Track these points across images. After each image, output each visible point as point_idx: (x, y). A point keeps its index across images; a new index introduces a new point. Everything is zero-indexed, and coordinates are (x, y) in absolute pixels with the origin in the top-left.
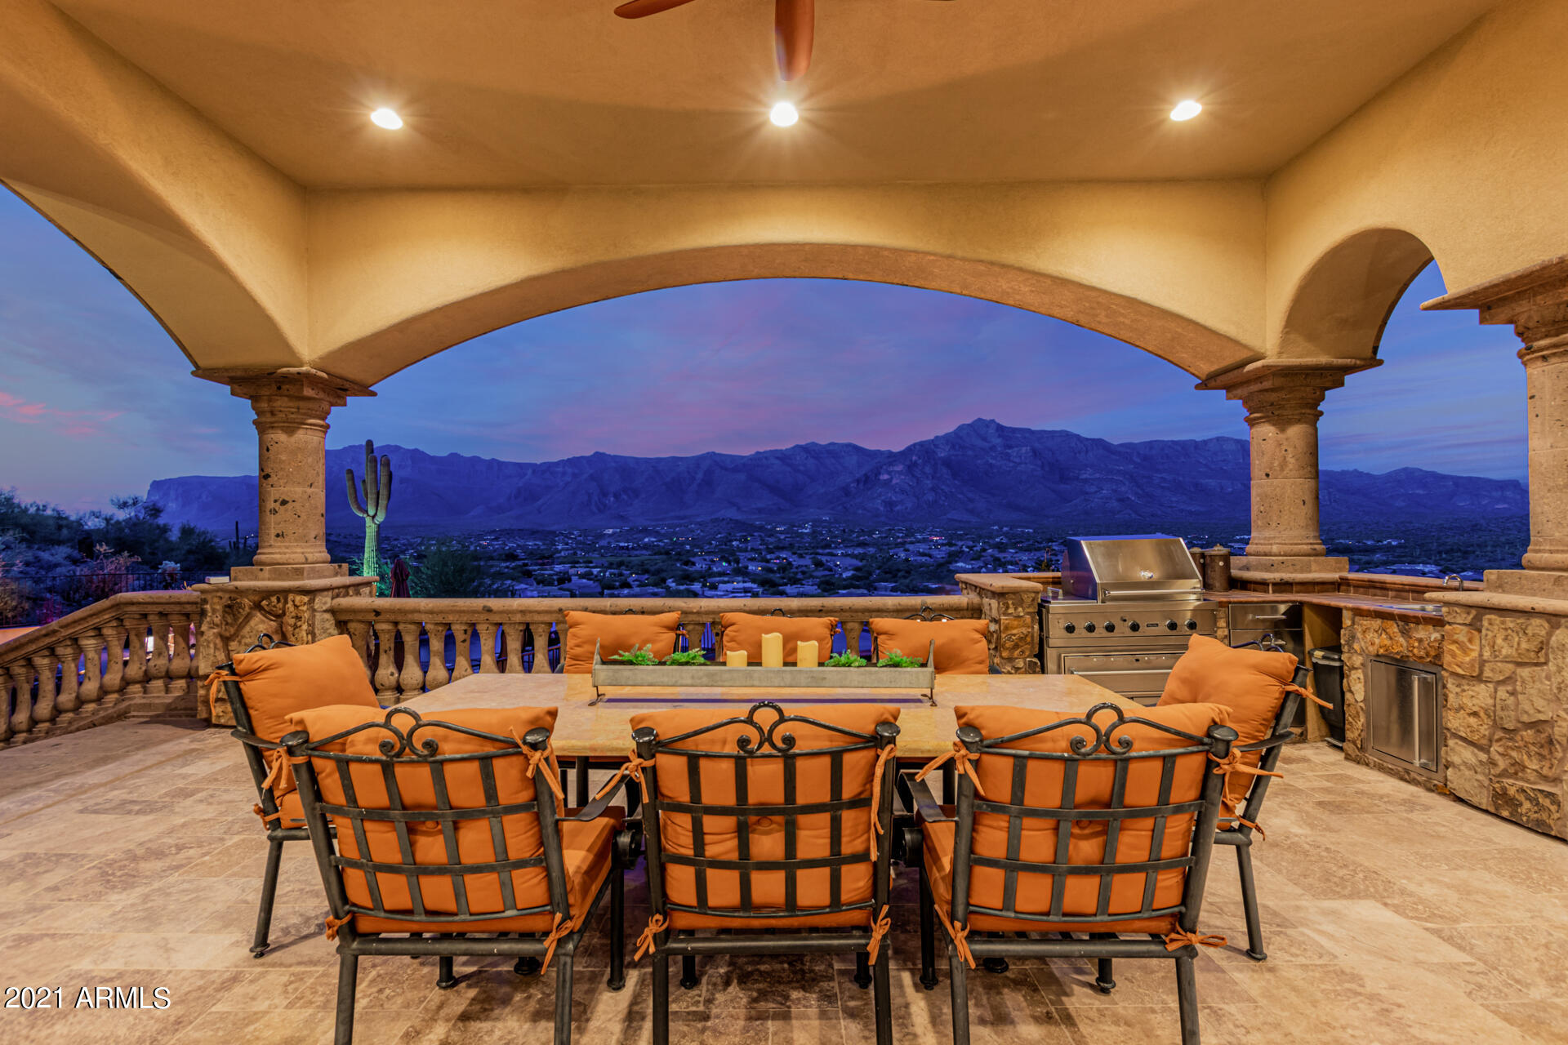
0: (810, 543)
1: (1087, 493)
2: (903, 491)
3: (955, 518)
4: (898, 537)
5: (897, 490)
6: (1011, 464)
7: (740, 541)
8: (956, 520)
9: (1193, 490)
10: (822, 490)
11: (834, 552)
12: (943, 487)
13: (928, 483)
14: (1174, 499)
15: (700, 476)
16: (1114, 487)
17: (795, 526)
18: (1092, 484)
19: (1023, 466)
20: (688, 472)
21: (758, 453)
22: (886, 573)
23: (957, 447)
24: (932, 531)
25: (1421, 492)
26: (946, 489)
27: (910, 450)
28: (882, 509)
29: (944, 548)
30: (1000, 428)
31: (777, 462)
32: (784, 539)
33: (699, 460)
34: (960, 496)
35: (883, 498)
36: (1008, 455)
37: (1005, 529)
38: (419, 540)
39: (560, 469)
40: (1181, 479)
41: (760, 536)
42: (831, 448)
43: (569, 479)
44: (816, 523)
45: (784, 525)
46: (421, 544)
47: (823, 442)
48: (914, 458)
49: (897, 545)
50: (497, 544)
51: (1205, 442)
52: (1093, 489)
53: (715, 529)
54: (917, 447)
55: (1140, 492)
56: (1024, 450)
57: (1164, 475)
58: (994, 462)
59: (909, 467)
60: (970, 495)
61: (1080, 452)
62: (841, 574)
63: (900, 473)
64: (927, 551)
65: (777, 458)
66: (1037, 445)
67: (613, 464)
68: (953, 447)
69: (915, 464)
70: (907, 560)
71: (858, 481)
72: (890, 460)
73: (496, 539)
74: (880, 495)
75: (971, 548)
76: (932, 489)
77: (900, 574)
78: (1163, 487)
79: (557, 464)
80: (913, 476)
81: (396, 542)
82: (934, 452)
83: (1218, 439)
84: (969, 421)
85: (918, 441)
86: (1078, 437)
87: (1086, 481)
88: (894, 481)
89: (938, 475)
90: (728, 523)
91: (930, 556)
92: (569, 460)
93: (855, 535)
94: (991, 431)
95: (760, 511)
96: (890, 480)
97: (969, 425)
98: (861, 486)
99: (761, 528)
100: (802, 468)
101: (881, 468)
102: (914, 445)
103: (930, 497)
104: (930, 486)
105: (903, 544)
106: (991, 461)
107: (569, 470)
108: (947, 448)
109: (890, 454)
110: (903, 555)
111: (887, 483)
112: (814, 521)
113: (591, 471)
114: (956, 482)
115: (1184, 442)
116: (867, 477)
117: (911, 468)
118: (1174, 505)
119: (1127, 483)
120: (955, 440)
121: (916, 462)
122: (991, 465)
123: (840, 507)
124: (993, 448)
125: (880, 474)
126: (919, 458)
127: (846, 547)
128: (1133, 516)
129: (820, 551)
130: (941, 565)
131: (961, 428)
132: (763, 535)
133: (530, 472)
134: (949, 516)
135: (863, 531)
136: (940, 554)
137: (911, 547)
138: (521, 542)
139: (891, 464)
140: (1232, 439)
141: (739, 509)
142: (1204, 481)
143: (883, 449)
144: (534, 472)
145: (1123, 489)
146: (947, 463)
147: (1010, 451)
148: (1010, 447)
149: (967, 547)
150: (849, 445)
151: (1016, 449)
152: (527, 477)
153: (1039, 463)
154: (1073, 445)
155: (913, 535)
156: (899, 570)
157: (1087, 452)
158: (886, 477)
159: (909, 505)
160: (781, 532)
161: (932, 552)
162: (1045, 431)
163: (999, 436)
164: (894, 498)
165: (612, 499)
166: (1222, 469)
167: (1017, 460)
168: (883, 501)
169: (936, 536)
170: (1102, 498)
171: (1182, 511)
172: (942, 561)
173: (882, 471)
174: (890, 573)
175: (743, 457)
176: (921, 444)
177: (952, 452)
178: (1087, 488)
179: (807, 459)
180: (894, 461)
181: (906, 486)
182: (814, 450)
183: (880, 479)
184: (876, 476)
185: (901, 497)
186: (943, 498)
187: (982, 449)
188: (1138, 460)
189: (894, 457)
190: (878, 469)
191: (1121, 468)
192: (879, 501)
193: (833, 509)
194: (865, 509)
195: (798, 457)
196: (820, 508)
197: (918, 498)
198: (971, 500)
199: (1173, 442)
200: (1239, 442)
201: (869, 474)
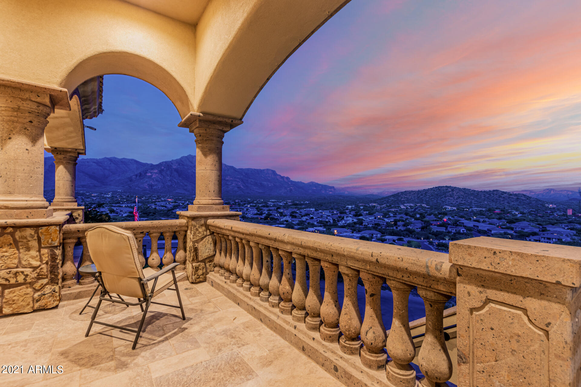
0: (109, 201)
1: (228, 185)
2: (157, 181)
4: (154, 199)
5: (155, 180)
8: (179, 193)
9: (260, 185)
10: (118, 178)
11: (121, 205)
12: (174, 180)
13: (169, 178)
14: (254, 188)
16: (236, 183)
17: (103, 194)
18: (230, 182)
22: (144, 214)
23: (181, 165)
24: (169, 197)
25: (315, 188)
26: (176, 181)
27: (161, 164)
28: (147, 187)
29: (172, 204)
31: (94, 164)
32: (96, 200)
34: (182, 184)
35: (148, 183)
40: (256, 181)
42: (123, 160)
44: (114, 192)
45: (96, 193)
47: (119, 157)
48: (162, 168)
49: (152, 202)
51: (264, 170)
52: (230, 183)
55: (244, 185)
57: (252, 180)
59: (160, 171)
62: (122, 215)
63: (156, 173)
64: (164, 205)
65: (94, 162)
68: (179, 164)
69: (163, 170)
70: (155, 208)
71: (136, 175)
72: (152, 167)
74: (147, 182)
75: (183, 204)
76: (170, 180)
77: (150, 214)
78: (251, 184)
80: (162, 175)
82: (171, 166)
83: (267, 170)
85: (164, 161)
87: (227, 180)
88: (153, 176)
89: (173, 175)
91: (166, 207)
95: (83, 186)
96: (152, 175)
97: (186, 157)
98: (138, 178)
100: (108, 168)
101: (148, 170)
102: (163, 162)
103: (169, 184)
104: (169, 179)
105: (155, 202)
108: (176, 165)
109: (152, 165)
110: (153, 207)
111: (150, 177)
114: (180, 178)
115: (258, 169)
116: (141, 174)
117: (161, 172)
119: (240, 182)
120: (180, 162)
121: (163, 169)
123: (127, 186)
125: (147, 173)
126: (165, 168)
127: (128, 203)
128: (242, 193)
129: (114, 205)
130: (169, 210)
131: (182, 157)
134: (177, 191)
136: (169, 206)
137: (158, 203)
139: (152, 169)
140: (270, 170)
142: (263, 183)
143: (149, 162)
145: (239, 184)
146: (176, 170)
149: (182, 203)
150: (132, 160)
155: (160, 199)
156: (150, 213)
157: (228, 170)
158: (150, 174)
159: (160, 187)
160: (94, 197)
161: (166, 205)
164: (153, 183)
166: (268, 179)
168: (148, 184)
169: (170, 199)
170: (232, 187)
172: (170, 209)
173: (148, 172)
174: (146, 214)
176: (166, 162)
177: (178, 167)
178: (228, 183)
179: (111, 163)
180: (154, 168)
181: (159, 179)
182: (115, 161)
183: (147, 175)
184: (145, 174)
185: (156, 183)
186: (175, 184)
187: (190, 166)
188: (244, 174)
189: (154, 166)
190: (146, 171)
191: (239, 177)
192: (146, 184)
193: (123, 187)
194: (139, 187)
195: (106, 163)
196: (116, 186)
197: (164, 184)
198: (186, 186)
199: (255, 169)
200: (272, 171)
201: (142, 173)
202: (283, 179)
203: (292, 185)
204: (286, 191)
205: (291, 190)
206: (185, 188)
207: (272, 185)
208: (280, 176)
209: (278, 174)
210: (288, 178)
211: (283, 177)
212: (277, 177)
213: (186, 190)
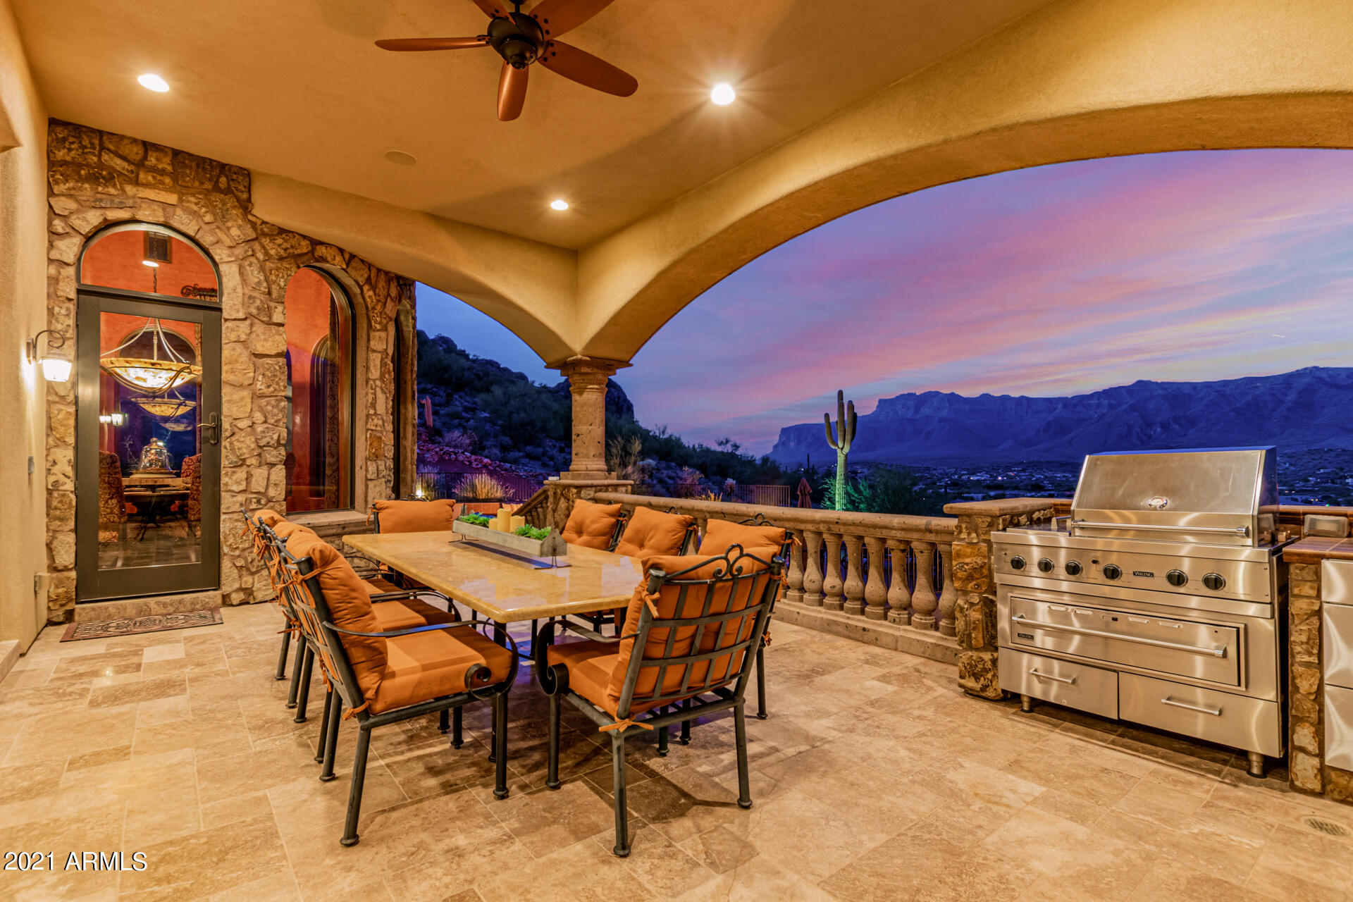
15: (1291, 398)
20: (1272, 395)
38: (953, 470)
43: (1105, 411)
46: (955, 474)
50: (1024, 475)
67: (1160, 392)
73: (1024, 470)
79: (1090, 396)
81: (934, 472)
92: (1105, 392)
107: (1106, 402)
113: (1132, 401)
133: (1060, 406)
138: (1049, 474)
144: (1065, 406)
152: (1057, 412)
165: (1159, 429)
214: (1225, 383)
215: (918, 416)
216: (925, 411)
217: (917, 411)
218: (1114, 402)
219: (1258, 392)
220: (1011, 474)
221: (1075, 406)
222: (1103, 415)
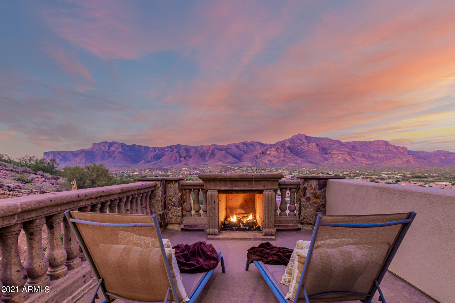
1: (333, 158)
2: (274, 157)
3: (291, 165)
4: (274, 172)
5: (272, 156)
6: (309, 149)
7: (225, 172)
9: (368, 157)
10: (249, 156)
12: (287, 156)
13: (282, 154)
15: (210, 152)
16: (342, 156)
17: (241, 168)
18: (335, 155)
19: (313, 149)
20: (207, 150)
21: (228, 144)
24: (284, 169)
26: (288, 156)
27: (277, 144)
28: (267, 162)
29: (289, 175)
30: (306, 137)
31: (235, 147)
33: (210, 147)
34: (293, 158)
35: (268, 159)
36: (308, 145)
37: (307, 169)
38: (126, 171)
39: (167, 149)
40: (364, 153)
41: (230, 171)
42: (252, 143)
43: (170, 152)
44: (247, 167)
45: (237, 167)
47: (249, 141)
48: (278, 146)
50: (150, 173)
51: (373, 142)
52: (335, 157)
53: (217, 168)
54: (279, 143)
55: (350, 157)
56: (314, 144)
57: (359, 152)
58: (304, 148)
59: (276, 149)
60: (296, 158)
61: (332, 145)
63: (273, 151)
65: (235, 146)
66: (318, 142)
68: (291, 143)
69: (278, 148)
71: (260, 154)
72: (271, 147)
73: (150, 171)
74: (267, 158)
76: (284, 156)
78: (358, 155)
79: (166, 148)
80: (278, 152)
81: (120, 172)
82: (285, 144)
83: (378, 141)
84: (296, 135)
85: (280, 141)
86: (332, 140)
87: (333, 154)
88: (272, 154)
89: (286, 152)
90: (220, 167)
93: (260, 170)
94: (304, 137)
95: (229, 163)
96: (270, 153)
97: (296, 136)
98: (261, 155)
99: (230, 168)
100: (242, 149)
101: (268, 149)
102: (278, 142)
103: (283, 159)
104: (283, 155)
106: (303, 147)
107: (170, 150)
108: (289, 143)
109: (270, 145)
111: (269, 154)
112: (246, 166)
113: (176, 150)
114: (291, 154)
115: (366, 141)
116: (263, 153)
117: (277, 149)
118: (361, 162)
119: (347, 154)
120: (292, 140)
121: (279, 147)
122: (303, 149)
123: (254, 162)
124: (303, 143)
125: (267, 151)
128: (348, 165)
131: (293, 137)
132: (231, 170)
133: (157, 150)
134: (289, 165)
135: (262, 169)
139: (271, 148)
140: (382, 140)
141: (223, 162)
142: (372, 154)
143: (268, 143)
144: (159, 150)
145: (345, 156)
146: (289, 148)
147: (309, 144)
148: (309, 143)
150: (257, 142)
151: (311, 144)
152: (157, 152)
153: (318, 148)
154: (330, 142)
155: (278, 171)
157: (334, 145)
159: (276, 161)
160: (237, 170)
162: (321, 138)
163: (306, 139)
164: (271, 159)
165: (183, 159)
166: (378, 150)
167: (311, 147)
168: (268, 160)
169: (285, 171)
170: (338, 160)
171: (364, 164)
173: (268, 150)
175: (224, 146)
176: (281, 142)
177: (290, 145)
178: (333, 156)
179: (244, 146)
180: (272, 147)
181: (275, 155)
182: (246, 144)
183: (267, 153)
184: (266, 152)
185: (273, 159)
186: (287, 159)
187: (300, 143)
188: (351, 147)
189: (272, 146)
190: (266, 150)
191: (345, 150)
192: (267, 160)
193: (252, 162)
194: (262, 162)
195: (241, 146)
196: (248, 162)
197: (279, 159)
198: (296, 160)
199: (363, 141)
200: (384, 141)
201: (264, 151)
202: (397, 150)
203: (410, 156)
204: (401, 162)
205: (408, 161)
206: (296, 162)
207: (383, 156)
208: (394, 146)
209: (391, 144)
210: (403, 148)
211: (397, 148)
212: (390, 148)
213: (296, 163)
214: (197, 147)
215: (110, 151)
216: (112, 149)
217: (109, 149)
218: (172, 150)
219: (204, 149)
220: (146, 172)
221: (162, 150)
222: (169, 154)
